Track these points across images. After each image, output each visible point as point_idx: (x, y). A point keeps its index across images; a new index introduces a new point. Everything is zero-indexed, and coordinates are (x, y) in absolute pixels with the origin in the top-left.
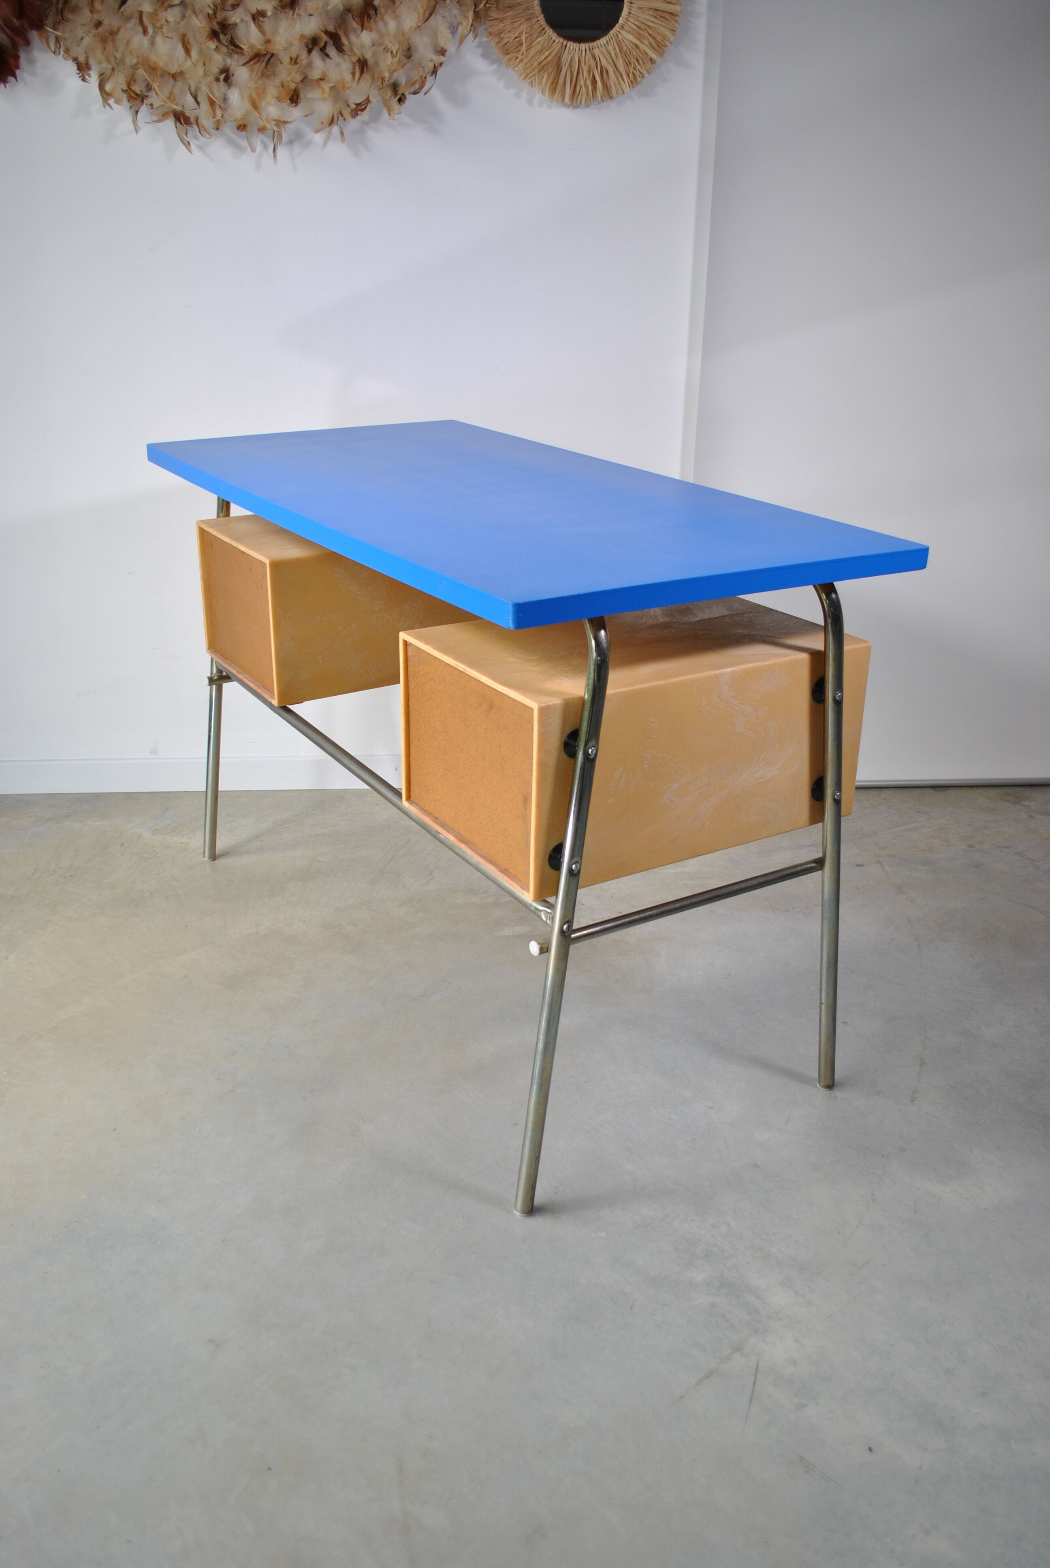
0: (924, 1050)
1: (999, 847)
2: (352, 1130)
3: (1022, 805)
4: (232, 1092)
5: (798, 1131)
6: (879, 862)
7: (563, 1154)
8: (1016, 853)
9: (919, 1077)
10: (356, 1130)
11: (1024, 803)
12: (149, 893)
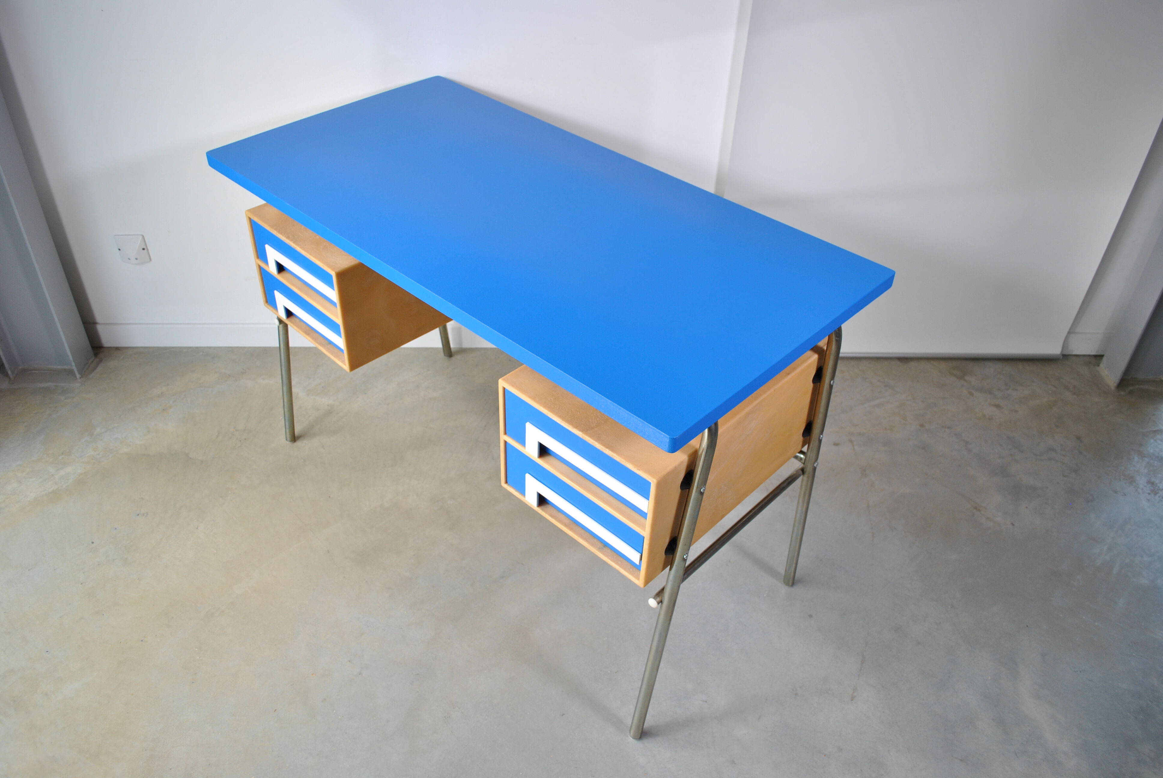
0: (866, 646)
1: (943, 427)
2: (445, 717)
3: (965, 380)
4: (360, 674)
5: (766, 728)
6: (851, 441)
7: (595, 747)
8: (955, 435)
9: (859, 675)
10: (448, 717)
11: (967, 378)
12: (302, 460)
